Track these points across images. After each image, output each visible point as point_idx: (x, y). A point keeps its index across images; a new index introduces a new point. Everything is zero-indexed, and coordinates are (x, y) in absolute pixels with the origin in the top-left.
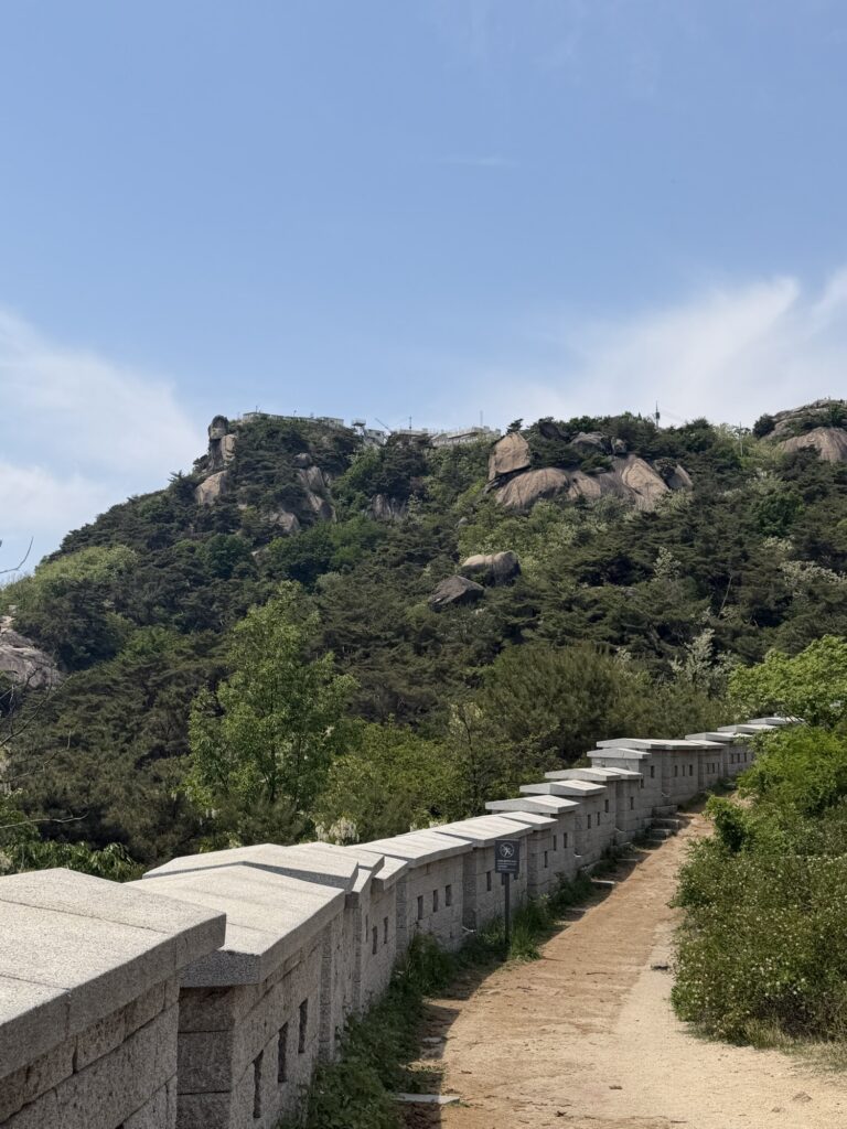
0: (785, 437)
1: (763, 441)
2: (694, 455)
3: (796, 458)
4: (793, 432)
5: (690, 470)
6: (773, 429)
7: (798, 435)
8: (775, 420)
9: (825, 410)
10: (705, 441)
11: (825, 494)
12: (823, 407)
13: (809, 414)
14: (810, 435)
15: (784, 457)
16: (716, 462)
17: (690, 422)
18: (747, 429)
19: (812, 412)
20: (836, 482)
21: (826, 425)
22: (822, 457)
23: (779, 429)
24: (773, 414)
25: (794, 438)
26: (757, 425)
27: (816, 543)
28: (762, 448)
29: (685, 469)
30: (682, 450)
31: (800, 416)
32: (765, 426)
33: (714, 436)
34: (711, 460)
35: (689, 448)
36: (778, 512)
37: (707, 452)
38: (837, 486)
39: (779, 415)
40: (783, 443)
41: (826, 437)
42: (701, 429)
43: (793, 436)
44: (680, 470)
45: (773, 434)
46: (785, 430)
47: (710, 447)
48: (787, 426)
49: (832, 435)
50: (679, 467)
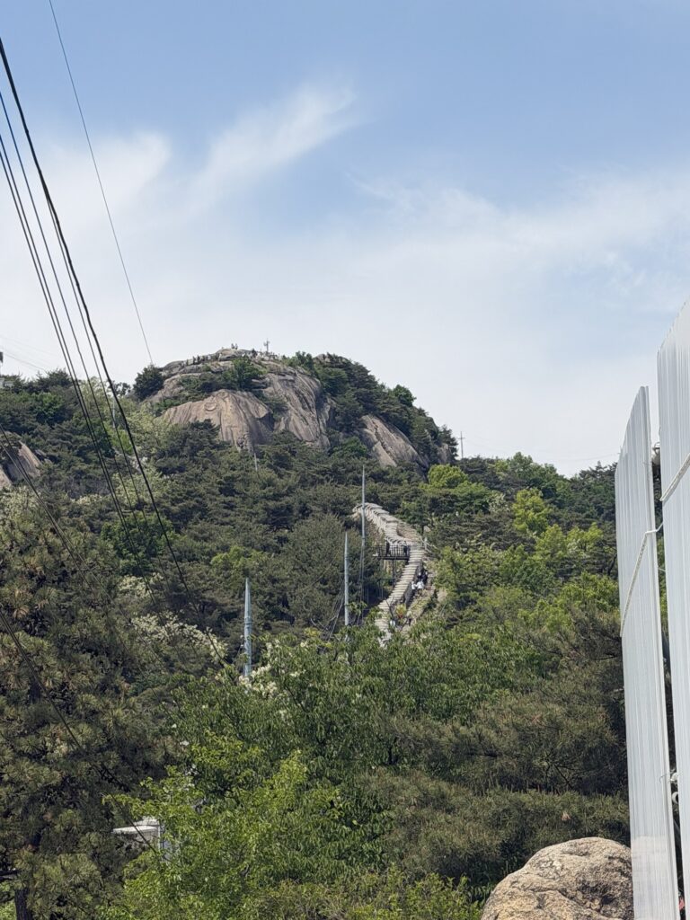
0: (175, 401)
1: (144, 406)
2: (45, 428)
3: (187, 436)
4: (187, 394)
5: (40, 452)
6: (161, 387)
7: (194, 400)
8: (163, 374)
9: (229, 364)
10: (63, 408)
11: (204, 513)
12: (228, 359)
13: (209, 370)
14: (208, 400)
15: (173, 433)
16: (77, 441)
17: (45, 376)
18: (125, 386)
19: (214, 366)
20: (221, 491)
21: (230, 387)
22: (221, 437)
23: (170, 387)
24: (161, 364)
25: (189, 403)
26: (140, 379)
27: (179, 590)
28: (142, 417)
29: (33, 451)
30: (30, 421)
31: (197, 370)
32: (150, 382)
33: (77, 398)
34: (70, 438)
35: (41, 418)
36: (139, 539)
37: (65, 425)
38: (222, 498)
39: (169, 367)
40: (173, 410)
41: (230, 404)
42: (59, 388)
43: (187, 399)
44: (25, 451)
45: (160, 394)
46: (176, 390)
47: (71, 416)
48: (179, 384)
49: (238, 402)
50: (24, 446)
